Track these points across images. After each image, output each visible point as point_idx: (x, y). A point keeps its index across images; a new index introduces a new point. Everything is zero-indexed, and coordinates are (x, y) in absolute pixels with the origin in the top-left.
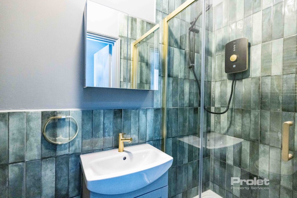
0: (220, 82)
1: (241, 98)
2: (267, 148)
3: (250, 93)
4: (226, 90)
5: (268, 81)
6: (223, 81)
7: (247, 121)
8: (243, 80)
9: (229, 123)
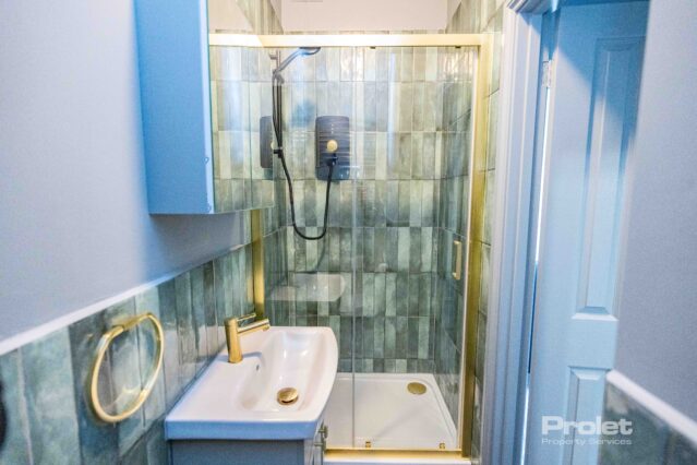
0: (303, 182)
1: (338, 210)
2: (371, 276)
3: (350, 203)
4: (315, 197)
5: (372, 185)
6: (308, 181)
7: (346, 245)
8: (341, 182)
9: (320, 251)
